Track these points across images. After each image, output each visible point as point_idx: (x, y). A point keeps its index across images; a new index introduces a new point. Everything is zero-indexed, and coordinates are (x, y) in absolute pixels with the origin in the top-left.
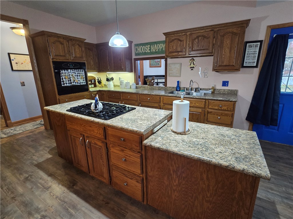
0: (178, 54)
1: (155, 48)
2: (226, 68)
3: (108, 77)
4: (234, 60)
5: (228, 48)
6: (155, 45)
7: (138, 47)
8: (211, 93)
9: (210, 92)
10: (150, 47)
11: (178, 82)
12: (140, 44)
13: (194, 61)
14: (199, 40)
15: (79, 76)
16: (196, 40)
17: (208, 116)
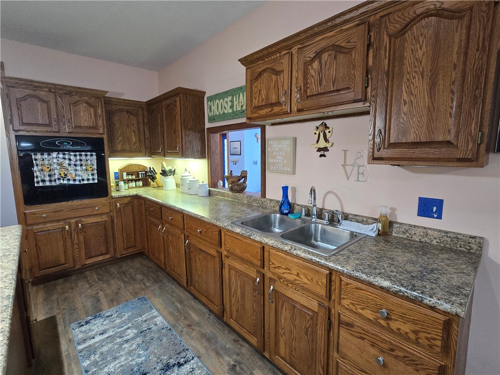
0: (272, 110)
1: (240, 101)
2: (417, 152)
3: (164, 168)
4: (451, 121)
5: (422, 74)
6: (241, 94)
7: (212, 102)
8: (374, 235)
9: (370, 230)
10: (232, 101)
11: (285, 189)
12: (216, 95)
13: (327, 131)
14: (323, 62)
15: (81, 165)
16: (316, 65)
17: (341, 337)
